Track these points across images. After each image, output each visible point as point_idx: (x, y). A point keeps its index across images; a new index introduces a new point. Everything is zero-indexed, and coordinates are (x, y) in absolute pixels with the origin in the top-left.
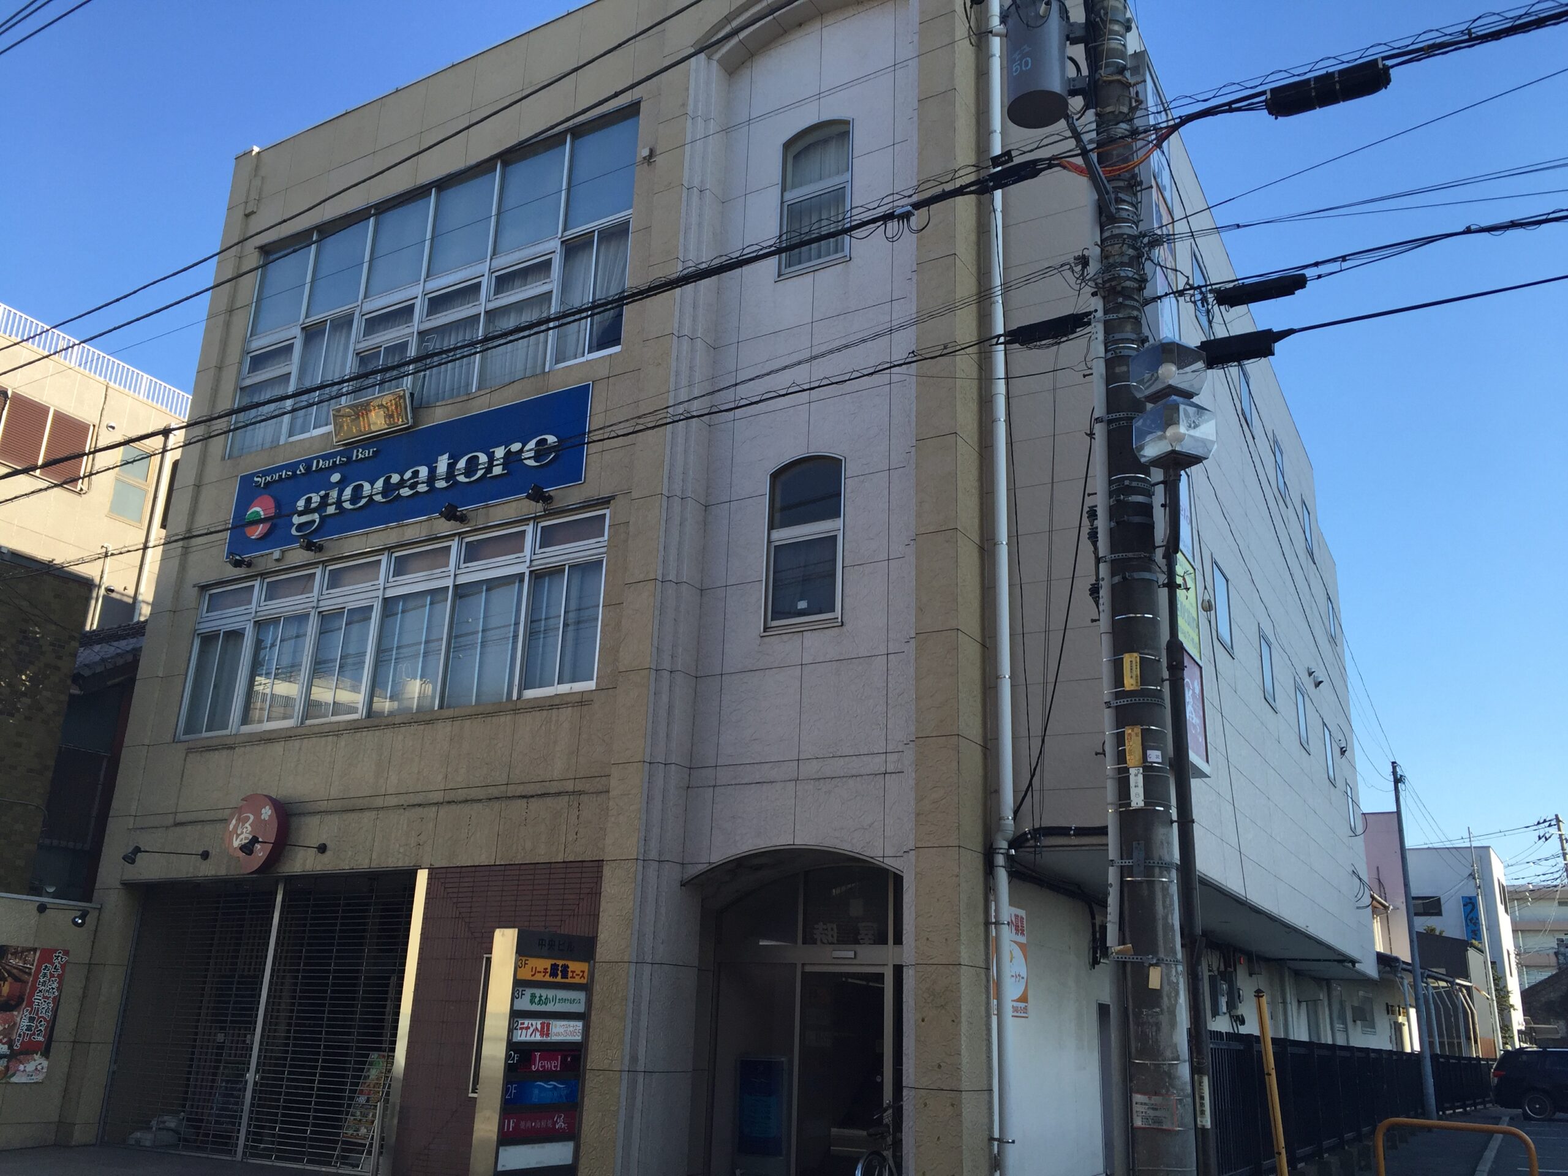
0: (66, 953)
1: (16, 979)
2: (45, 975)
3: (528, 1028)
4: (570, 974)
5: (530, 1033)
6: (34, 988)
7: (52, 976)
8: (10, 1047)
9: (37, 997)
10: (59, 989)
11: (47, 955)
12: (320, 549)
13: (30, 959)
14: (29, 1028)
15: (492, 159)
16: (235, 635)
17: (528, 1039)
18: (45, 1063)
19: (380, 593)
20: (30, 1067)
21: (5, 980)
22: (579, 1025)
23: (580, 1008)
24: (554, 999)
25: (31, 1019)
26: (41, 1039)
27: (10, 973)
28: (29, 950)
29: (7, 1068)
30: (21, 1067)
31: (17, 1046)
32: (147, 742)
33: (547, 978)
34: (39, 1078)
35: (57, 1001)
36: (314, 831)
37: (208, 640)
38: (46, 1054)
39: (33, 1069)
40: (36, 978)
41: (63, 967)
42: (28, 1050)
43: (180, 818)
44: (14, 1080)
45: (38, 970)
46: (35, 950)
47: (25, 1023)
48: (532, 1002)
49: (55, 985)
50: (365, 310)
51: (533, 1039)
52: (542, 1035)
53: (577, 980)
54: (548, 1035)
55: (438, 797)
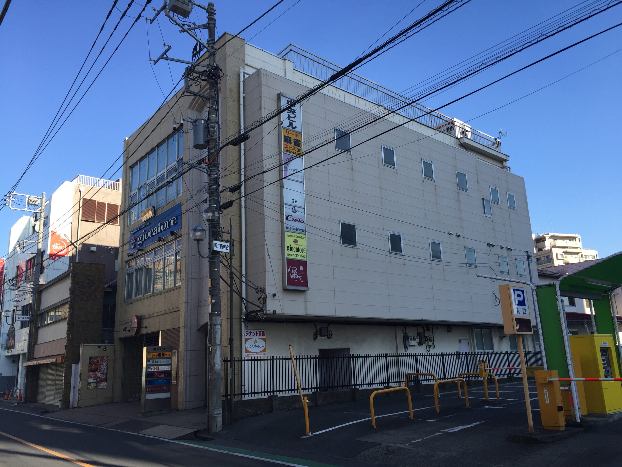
0: (107, 357)
1: (95, 364)
2: (103, 363)
3: (152, 368)
4: (165, 355)
5: (153, 369)
6: (100, 366)
7: (105, 363)
8: (96, 380)
9: (102, 368)
10: (107, 366)
11: (103, 358)
12: (143, 250)
13: (98, 359)
14: (101, 376)
15: (165, 139)
16: (132, 273)
17: (152, 370)
18: (106, 384)
19: (153, 261)
20: (102, 384)
21: (93, 365)
22: (170, 366)
23: (170, 363)
24: (160, 361)
25: (101, 373)
26: (104, 378)
27: (94, 363)
28: (98, 357)
29: (96, 385)
30: (100, 385)
31: (98, 380)
32: (120, 303)
33: (157, 357)
34: (105, 387)
35: (107, 369)
36: (145, 323)
37: (128, 274)
38: (106, 381)
39: (103, 385)
40: (100, 363)
41: (107, 360)
42: (101, 381)
43: (126, 321)
44: (98, 388)
45: (101, 362)
46: (99, 357)
47: (99, 375)
48: (153, 362)
49: (106, 365)
50: (148, 183)
51: (154, 370)
52: (157, 369)
53: (168, 356)
54: (159, 369)
55: (163, 313)
